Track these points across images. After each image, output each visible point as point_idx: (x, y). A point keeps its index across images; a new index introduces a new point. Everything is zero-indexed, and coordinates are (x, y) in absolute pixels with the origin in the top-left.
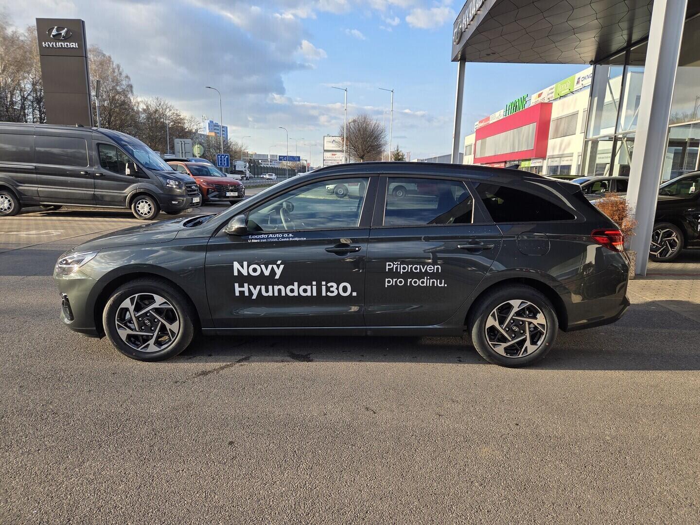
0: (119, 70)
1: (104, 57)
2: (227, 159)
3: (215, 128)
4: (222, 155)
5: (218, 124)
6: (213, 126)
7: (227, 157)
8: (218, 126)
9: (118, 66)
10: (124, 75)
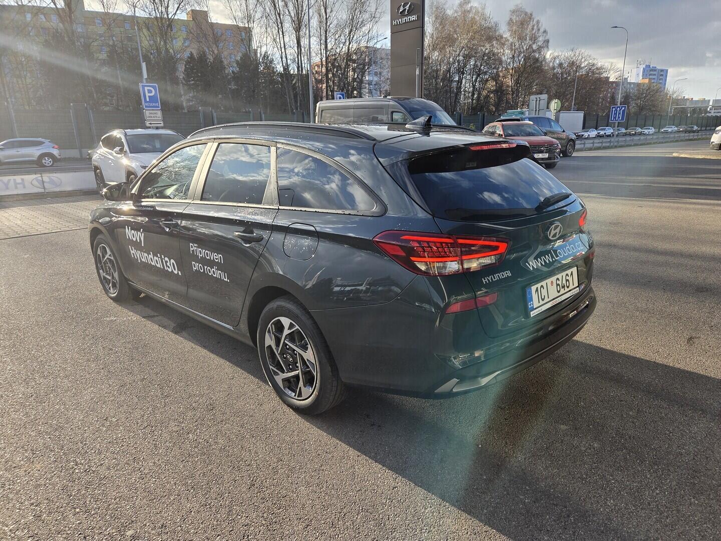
0: (538, 26)
1: (526, 15)
2: (624, 111)
3: (652, 73)
4: (617, 107)
5: (656, 67)
6: (649, 71)
7: (623, 108)
8: (655, 70)
9: (538, 22)
10: (542, 30)
